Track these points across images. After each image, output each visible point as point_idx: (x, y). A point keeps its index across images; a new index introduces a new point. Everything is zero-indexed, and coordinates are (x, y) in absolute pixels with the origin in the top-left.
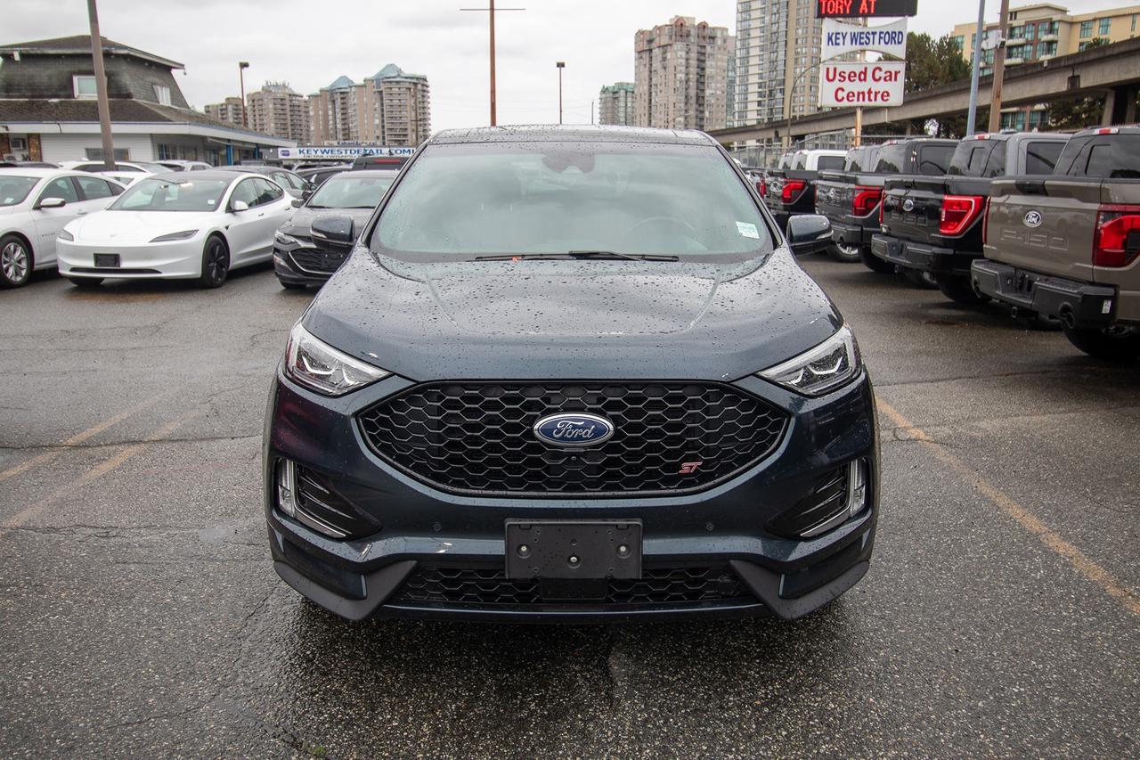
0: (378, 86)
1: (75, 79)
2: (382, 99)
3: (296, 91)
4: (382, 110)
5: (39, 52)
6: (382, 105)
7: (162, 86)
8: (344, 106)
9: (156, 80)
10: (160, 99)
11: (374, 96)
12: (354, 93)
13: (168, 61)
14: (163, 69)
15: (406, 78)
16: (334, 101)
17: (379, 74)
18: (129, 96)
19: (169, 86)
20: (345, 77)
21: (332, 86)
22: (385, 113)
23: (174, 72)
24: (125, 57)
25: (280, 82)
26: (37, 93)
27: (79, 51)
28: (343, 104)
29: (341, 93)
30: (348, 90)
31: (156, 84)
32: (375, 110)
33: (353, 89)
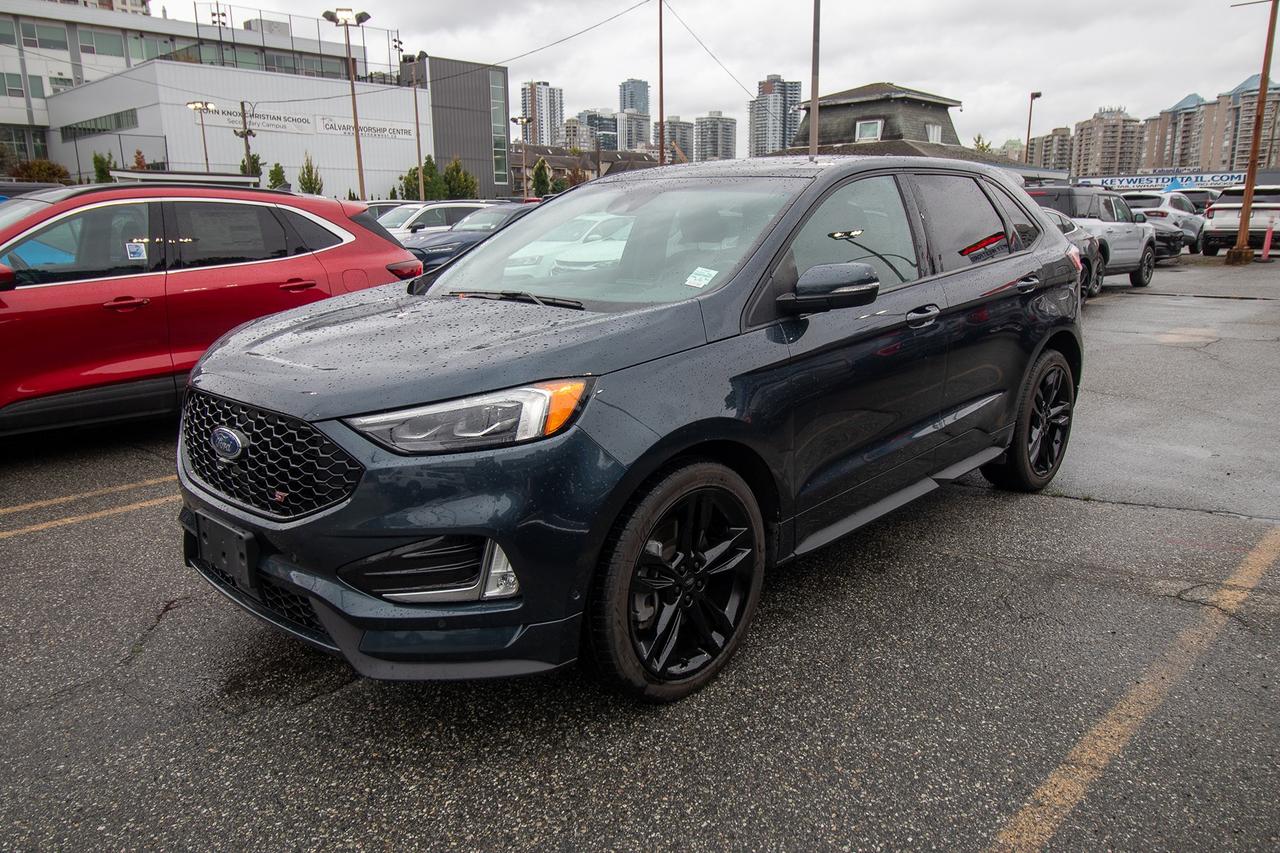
0: (1235, 102)
1: (858, 124)
2: (1237, 117)
3: (1132, 116)
4: (1236, 130)
5: (833, 103)
6: (1237, 123)
7: (935, 124)
8: (1188, 128)
9: (930, 119)
10: (930, 138)
11: (1227, 115)
12: (1203, 112)
13: (945, 99)
14: (939, 108)
15: (1275, 89)
16: (1175, 124)
17: (1238, 89)
18: (900, 136)
19: (942, 124)
20: (1195, 95)
21: (1177, 106)
22: (1238, 133)
23: (950, 109)
24: (903, 100)
25: (1115, 107)
26: (826, 140)
27: (864, 99)
28: (1186, 125)
29: (1187, 114)
30: (1196, 110)
31: (928, 123)
32: (1227, 130)
33: (1202, 108)
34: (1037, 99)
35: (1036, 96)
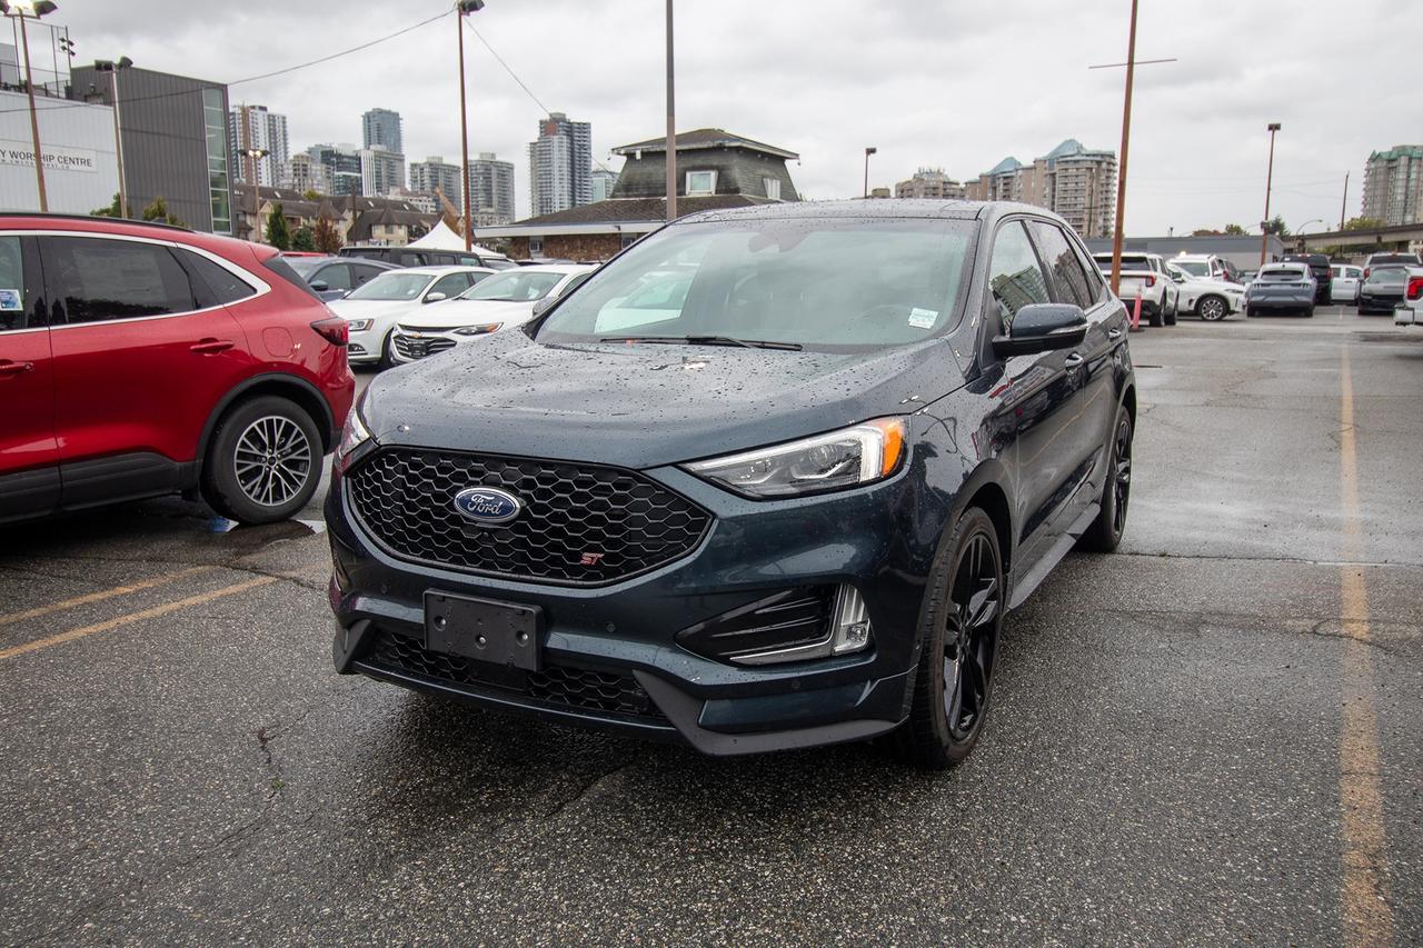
0: (1051, 167)
1: (688, 175)
2: (1054, 183)
3: (952, 178)
4: (1053, 197)
5: (658, 149)
6: (1054, 190)
7: (773, 178)
8: (1007, 193)
9: (767, 172)
10: (769, 194)
11: (1045, 179)
12: (1020, 177)
13: (782, 151)
14: (775, 160)
15: (1087, 155)
16: (995, 188)
17: (1055, 152)
18: (737, 190)
19: (780, 178)
20: (1012, 158)
21: (995, 169)
22: (1056, 200)
23: (787, 162)
24: (738, 149)
25: (935, 169)
26: (652, 191)
27: (694, 146)
28: (1006, 190)
29: (1005, 178)
30: (1013, 174)
31: (767, 177)
32: (1045, 196)
33: (1020, 172)
34: (872, 155)
35: (871, 151)
